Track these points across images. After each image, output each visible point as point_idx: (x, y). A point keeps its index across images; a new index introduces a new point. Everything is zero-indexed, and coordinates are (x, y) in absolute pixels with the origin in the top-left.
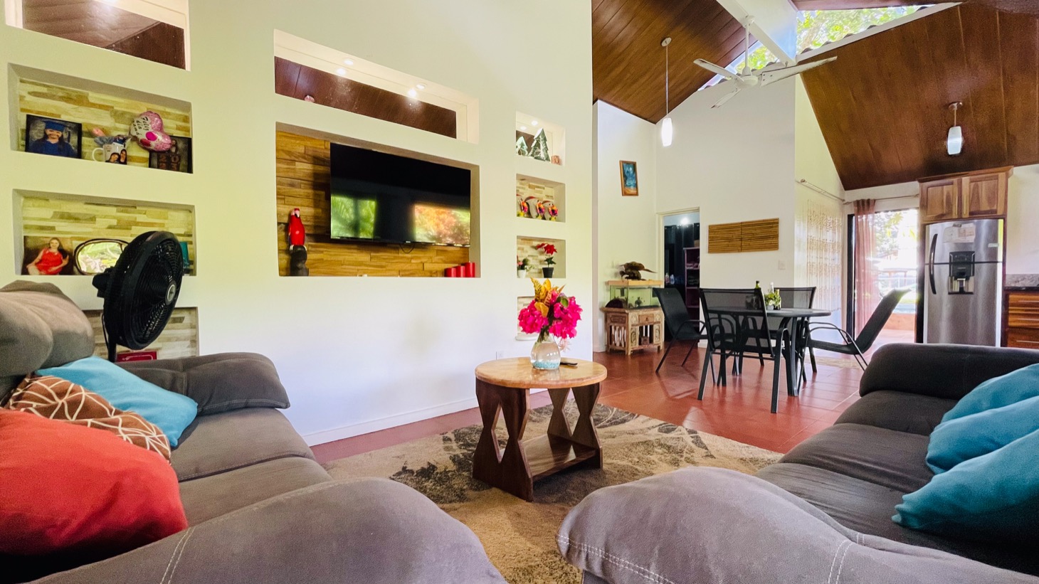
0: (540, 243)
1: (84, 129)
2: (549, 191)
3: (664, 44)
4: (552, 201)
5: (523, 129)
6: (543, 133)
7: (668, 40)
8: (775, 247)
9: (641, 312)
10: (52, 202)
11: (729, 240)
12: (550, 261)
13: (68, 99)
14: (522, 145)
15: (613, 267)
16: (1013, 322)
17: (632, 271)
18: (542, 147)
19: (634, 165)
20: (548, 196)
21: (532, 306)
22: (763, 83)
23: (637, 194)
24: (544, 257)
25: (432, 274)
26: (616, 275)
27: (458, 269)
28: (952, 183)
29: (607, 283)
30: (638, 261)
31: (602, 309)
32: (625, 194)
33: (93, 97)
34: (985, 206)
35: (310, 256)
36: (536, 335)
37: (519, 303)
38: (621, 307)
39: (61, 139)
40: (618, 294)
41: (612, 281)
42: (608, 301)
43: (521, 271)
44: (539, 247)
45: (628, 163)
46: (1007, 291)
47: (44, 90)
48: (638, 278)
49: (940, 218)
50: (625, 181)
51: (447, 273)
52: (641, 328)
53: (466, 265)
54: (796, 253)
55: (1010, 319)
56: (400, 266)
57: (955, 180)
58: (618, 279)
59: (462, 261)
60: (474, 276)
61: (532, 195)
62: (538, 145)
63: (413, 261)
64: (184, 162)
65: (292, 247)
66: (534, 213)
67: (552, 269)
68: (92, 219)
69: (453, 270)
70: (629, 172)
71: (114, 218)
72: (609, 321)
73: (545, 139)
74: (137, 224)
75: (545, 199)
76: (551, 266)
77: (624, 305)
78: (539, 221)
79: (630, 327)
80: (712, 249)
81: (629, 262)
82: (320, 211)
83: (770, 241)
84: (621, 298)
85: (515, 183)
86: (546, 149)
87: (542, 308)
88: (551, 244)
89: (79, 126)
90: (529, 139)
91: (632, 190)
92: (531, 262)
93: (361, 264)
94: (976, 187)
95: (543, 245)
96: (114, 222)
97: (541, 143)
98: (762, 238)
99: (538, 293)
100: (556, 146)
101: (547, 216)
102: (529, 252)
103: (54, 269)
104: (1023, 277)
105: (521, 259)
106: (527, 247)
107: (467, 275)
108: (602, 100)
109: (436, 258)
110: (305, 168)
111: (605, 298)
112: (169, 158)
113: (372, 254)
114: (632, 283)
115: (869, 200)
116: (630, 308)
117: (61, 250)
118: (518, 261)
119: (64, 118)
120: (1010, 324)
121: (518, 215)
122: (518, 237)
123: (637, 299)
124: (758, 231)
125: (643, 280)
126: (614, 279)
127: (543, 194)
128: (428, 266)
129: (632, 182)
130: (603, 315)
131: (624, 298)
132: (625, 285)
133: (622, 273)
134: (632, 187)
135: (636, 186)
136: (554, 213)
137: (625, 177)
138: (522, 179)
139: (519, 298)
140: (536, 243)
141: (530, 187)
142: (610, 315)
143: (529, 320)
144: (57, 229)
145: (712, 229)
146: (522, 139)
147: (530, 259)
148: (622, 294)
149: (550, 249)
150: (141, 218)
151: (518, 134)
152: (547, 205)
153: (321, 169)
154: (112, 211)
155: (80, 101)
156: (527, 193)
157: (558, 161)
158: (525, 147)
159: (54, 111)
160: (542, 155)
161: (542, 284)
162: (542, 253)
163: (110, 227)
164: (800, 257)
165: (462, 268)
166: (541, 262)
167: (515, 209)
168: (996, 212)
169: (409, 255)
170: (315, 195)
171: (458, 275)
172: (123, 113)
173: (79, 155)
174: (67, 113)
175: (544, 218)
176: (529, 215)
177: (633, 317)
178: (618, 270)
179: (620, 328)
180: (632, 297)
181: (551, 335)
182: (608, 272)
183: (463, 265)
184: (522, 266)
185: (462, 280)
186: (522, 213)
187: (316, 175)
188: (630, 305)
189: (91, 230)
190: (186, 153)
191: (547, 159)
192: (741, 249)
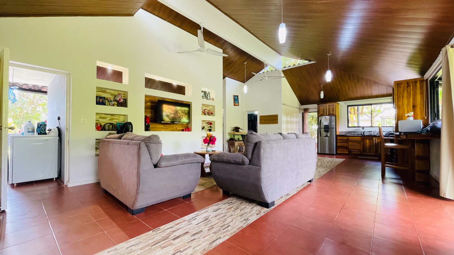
0: (208, 122)
1: (106, 98)
2: (210, 107)
3: (244, 63)
4: (212, 110)
5: (203, 90)
6: (209, 92)
7: (246, 63)
8: (277, 123)
9: (239, 142)
10: (99, 115)
11: (265, 120)
12: (211, 127)
13: (103, 92)
14: (203, 95)
15: (231, 128)
16: (339, 144)
17: (237, 129)
18: (209, 96)
19: (237, 96)
20: (210, 109)
21: (206, 138)
22: (269, 79)
23: (238, 105)
24: (209, 126)
25: (179, 130)
26: (232, 130)
27: (186, 129)
28: (324, 106)
29: (229, 133)
30: (238, 126)
31: (227, 141)
32: (235, 105)
33: (108, 91)
34: (332, 113)
35: (150, 126)
36: (207, 144)
37: (202, 139)
38: (233, 140)
39: (102, 101)
40: (232, 136)
41: (230, 133)
42: (229, 138)
43: (203, 130)
44: (207, 123)
45: (236, 96)
46: (337, 136)
47: (99, 90)
48: (238, 131)
49: (322, 115)
50: (235, 102)
51: (183, 130)
52: (240, 147)
53: (188, 128)
54: (283, 125)
55: (338, 143)
56: (171, 129)
57: (325, 105)
58: (233, 132)
59: (187, 127)
60: (190, 131)
61: (206, 109)
62: (207, 96)
63: (174, 127)
64: (125, 105)
65: (147, 124)
66: (206, 114)
67: (211, 129)
68: (106, 118)
69: (185, 130)
70: (236, 99)
71: (110, 118)
72: (229, 145)
73: (209, 94)
74: (114, 119)
75: (209, 110)
76: (211, 128)
77: (234, 140)
78: (208, 116)
79: (236, 147)
80: (260, 123)
81: (236, 126)
82: (152, 115)
83: (276, 121)
84: (233, 138)
85: (201, 106)
86: (210, 96)
87: (208, 138)
88: (211, 122)
89: (105, 97)
90: (205, 93)
91: (237, 104)
92: (206, 127)
93: (161, 128)
94: (329, 107)
95: (209, 122)
96: (110, 119)
97: (208, 95)
98: (274, 120)
99: (207, 135)
100: (212, 96)
101: (210, 114)
102: (205, 125)
103: (100, 129)
104: (343, 132)
105: (203, 126)
106: (204, 123)
107: (188, 131)
108: (227, 77)
109: (180, 126)
110: (149, 104)
111: (228, 137)
112: (122, 104)
113: (164, 125)
114: (236, 133)
115: (307, 109)
116: (236, 141)
117: (100, 125)
118: (202, 127)
119: (102, 96)
120: (338, 145)
121: (202, 114)
122: (202, 120)
123: (238, 138)
124: (273, 118)
125: (240, 132)
126: (231, 132)
127: (209, 108)
128: (178, 128)
129: (237, 102)
130: (228, 143)
131: (234, 138)
132: (234, 134)
133: (234, 130)
134: (237, 103)
135: (238, 103)
136: (212, 113)
137: (235, 100)
138: (203, 105)
139: (202, 137)
140: (207, 122)
141: (205, 106)
142: (230, 143)
143: (205, 141)
144: (100, 120)
145: (261, 117)
146: (203, 93)
147: (205, 126)
148: (234, 136)
149: (211, 124)
150: (115, 118)
151: (202, 91)
152: (210, 111)
153: (153, 104)
154: (110, 116)
155: (105, 92)
156: (204, 108)
157: (213, 100)
158: (204, 95)
159: (100, 95)
160: (209, 98)
161: (208, 133)
162: (208, 125)
163: (109, 120)
164: (284, 126)
165: (187, 129)
166: (208, 127)
167: (201, 113)
168: (334, 114)
169: (173, 126)
170: (152, 111)
171: (186, 131)
172: (113, 94)
173: (105, 104)
174: (102, 95)
175: (209, 115)
176: (205, 114)
177: (236, 144)
178: (232, 129)
179: (233, 147)
180: (236, 137)
181: (210, 144)
182: (229, 130)
183: (187, 128)
184: (203, 128)
185: (187, 132)
186: (203, 114)
187: (152, 106)
188: (236, 140)
189: (105, 121)
190: (125, 103)
191: (210, 99)
192: (268, 123)
